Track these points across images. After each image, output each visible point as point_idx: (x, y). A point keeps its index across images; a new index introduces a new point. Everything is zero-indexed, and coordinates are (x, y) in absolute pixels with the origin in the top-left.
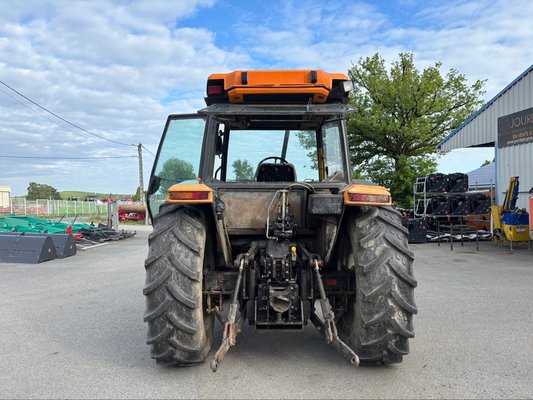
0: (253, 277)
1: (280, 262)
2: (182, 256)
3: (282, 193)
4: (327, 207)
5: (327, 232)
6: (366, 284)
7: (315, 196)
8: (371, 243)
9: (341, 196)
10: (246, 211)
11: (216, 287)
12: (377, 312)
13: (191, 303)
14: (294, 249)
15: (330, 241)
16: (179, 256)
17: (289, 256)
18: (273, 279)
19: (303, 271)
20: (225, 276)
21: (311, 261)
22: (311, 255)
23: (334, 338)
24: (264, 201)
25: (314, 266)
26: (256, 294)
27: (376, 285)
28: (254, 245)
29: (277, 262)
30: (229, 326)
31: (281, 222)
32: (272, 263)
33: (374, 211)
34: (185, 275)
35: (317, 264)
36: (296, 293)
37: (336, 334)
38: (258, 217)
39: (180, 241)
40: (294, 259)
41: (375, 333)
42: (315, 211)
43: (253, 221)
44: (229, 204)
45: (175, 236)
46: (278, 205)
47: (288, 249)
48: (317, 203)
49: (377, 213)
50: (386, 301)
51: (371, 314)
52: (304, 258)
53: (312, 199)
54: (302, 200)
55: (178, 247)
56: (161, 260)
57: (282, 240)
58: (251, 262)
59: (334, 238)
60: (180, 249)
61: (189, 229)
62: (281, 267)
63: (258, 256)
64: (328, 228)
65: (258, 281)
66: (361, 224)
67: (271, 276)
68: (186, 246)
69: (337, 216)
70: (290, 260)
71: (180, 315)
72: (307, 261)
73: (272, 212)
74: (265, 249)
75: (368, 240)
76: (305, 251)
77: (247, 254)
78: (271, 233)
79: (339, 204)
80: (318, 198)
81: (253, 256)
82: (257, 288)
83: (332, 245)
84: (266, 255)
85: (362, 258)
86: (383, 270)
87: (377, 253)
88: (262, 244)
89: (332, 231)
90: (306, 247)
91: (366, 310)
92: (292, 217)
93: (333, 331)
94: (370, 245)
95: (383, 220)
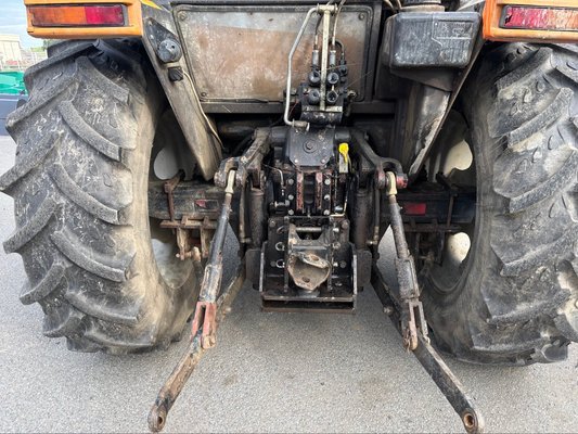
0: (258, 203)
1: (313, 177)
2: (82, 170)
3: (321, 13)
4: (434, 48)
5: (425, 111)
6: (509, 238)
7: (404, 16)
8: (536, 141)
9: (474, 15)
10: (242, 60)
11: (194, 214)
12: (526, 299)
13: (111, 273)
14: (344, 148)
15: (426, 133)
16: (73, 170)
17: (333, 162)
18: (297, 213)
19: (361, 193)
20: (208, 196)
21: (381, 177)
22: (381, 163)
23: (421, 344)
24: (281, 36)
25: (387, 187)
26: (265, 238)
27: (535, 242)
28: (261, 136)
29: (307, 177)
30: (204, 309)
31: (316, 85)
32: (295, 179)
33: (542, 59)
34: (92, 216)
35: (394, 181)
36: (344, 237)
37: (425, 331)
38: (270, 74)
39: (75, 135)
40: (343, 169)
41: (512, 334)
42: (403, 57)
43: (259, 83)
44: (203, 42)
45: (64, 122)
46: (311, 46)
47: (332, 146)
48: (408, 34)
49: (551, 62)
50: (555, 278)
51: (509, 300)
52: (365, 167)
53: (398, 26)
54: (369, 31)
55: (71, 149)
56: (33, 179)
57: (318, 126)
58: (251, 176)
59: (437, 125)
60: (75, 152)
61: (98, 105)
62: (313, 187)
63: (268, 160)
64: (427, 101)
65: (269, 211)
66: (510, 90)
67: (293, 205)
68: (91, 147)
69: (454, 71)
70: (336, 171)
71: (93, 294)
72: (372, 175)
73: (299, 63)
74: (283, 145)
75: (529, 133)
76: (369, 150)
77: (244, 159)
78: (296, 114)
79: (467, 38)
80: (413, 23)
81: (256, 164)
82: (265, 225)
83: (430, 139)
84: (286, 160)
85: (506, 177)
86: (558, 208)
87: (550, 165)
88: (277, 134)
89: (436, 109)
90: (371, 143)
91: (498, 291)
92: (344, 73)
93: (418, 325)
94: (531, 147)
95: (567, 81)
